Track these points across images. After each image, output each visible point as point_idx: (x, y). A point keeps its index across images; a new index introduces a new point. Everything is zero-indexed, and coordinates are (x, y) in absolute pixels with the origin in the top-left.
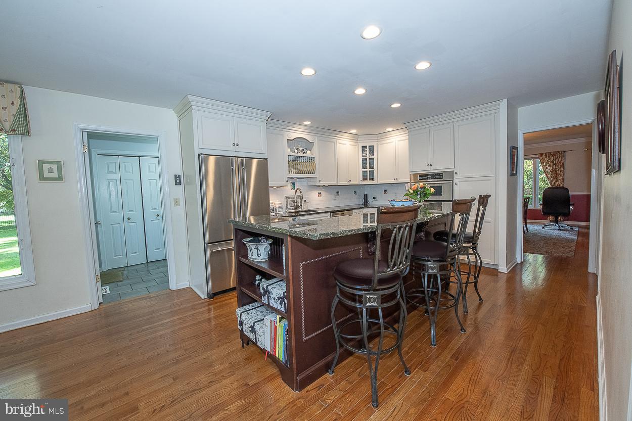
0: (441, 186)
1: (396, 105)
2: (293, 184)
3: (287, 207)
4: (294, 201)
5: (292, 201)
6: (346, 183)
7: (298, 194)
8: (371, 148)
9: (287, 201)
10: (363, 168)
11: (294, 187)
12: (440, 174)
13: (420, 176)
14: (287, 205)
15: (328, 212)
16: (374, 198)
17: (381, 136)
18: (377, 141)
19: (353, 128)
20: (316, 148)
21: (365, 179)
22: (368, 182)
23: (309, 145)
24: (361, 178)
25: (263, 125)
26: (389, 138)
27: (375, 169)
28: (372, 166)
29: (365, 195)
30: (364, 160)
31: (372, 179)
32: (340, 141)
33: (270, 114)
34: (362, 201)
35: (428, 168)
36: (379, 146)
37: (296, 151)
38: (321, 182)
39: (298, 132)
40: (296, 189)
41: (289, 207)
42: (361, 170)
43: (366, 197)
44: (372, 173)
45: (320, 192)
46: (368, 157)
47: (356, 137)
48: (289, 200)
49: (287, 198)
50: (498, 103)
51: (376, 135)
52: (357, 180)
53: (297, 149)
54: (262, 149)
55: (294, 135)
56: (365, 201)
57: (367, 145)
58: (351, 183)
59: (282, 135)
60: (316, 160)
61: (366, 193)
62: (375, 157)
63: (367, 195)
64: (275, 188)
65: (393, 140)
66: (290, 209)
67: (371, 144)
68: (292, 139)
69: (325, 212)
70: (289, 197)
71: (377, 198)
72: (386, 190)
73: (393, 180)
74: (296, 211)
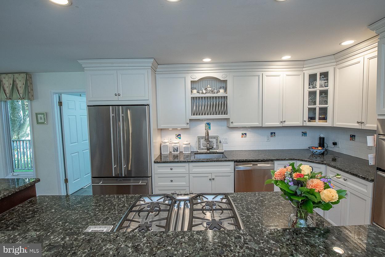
2: (209, 124)
3: (199, 147)
8: (325, 75)
9: (199, 142)
10: (310, 104)
14: (199, 145)
15: (232, 161)
16: (335, 144)
18: (335, 63)
21: (312, 119)
22: (318, 123)
24: (306, 118)
27: (330, 106)
28: (324, 102)
29: (320, 138)
31: (325, 119)
32: (265, 74)
36: (337, 71)
37: (205, 92)
39: (203, 72)
41: (202, 147)
42: (306, 106)
43: (322, 140)
44: (324, 110)
45: (246, 132)
46: (318, 89)
47: (298, 64)
48: (201, 140)
49: (199, 138)
55: (198, 76)
57: (318, 71)
58: (289, 124)
59: (184, 78)
61: (321, 136)
62: (330, 88)
63: (323, 138)
64: (179, 130)
65: (361, 59)
66: (203, 149)
67: (324, 70)
68: (196, 80)
69: (229, 161)
70: (202, 138)
71: (340, 145)
72: (353, 136)
73: (357, 124)
74: (208, 152)
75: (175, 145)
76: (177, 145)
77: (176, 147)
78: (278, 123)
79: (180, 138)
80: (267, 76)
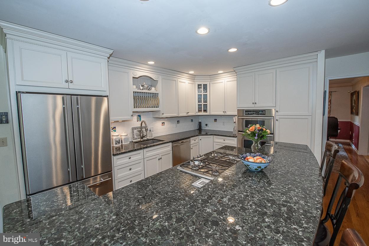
0: (264, 121)
1: (233, 50)
2: (139, 116)
3: (134, 137)
4: (140, 131)
5: (138, 131)
6: (185, 114)
7: (143, 125)
8: (205, 86)
9: (133, 132)
10: (199, 102)
11: (140, 119)
12: (263, 111)
13: (246, 111)
14: (133, 135)
15: (169, 142)
16: (206, 125)
17: (213, 77)
18: (210, 80)
19: (191, 70)
20: (159, 85)
21: (200, 111)
22: (202, 113)
23: (153, 82)
24: (197, 110)
25: (104, 63)
26: (219, 79)
27: (208, 103)
28: (205, 101)
29: (199, 122)
30: (200, 96)
31: (205, 111)
32: (179, 80)
33: (111, 52)
34: (197, 127)
35: (253, 105)
36: (211, 84)
37: (142, 88)
38: (164, 115)
39: (142, 71)
40: (142, 121)
41: (135, 137)
42: (197, 103)
43: (200, 123)
44: (205, 106)
45: (163, 122)
46: (202, 94)
47: (193, 77)
48: (135, 131)
49: (133, 129)
50: (316, 53)
51: (209, 76)
52: (194, 111)
53: (142, 86)
54: (103, 86)
55: (139, 74)
56: (199, 127)
57: (202, 83)
58: (190, 114)
59: (127, 73)
60: (160, 96)
61: (200, 121)
62: (208, 93)
63: (201, 122)
64: (121, 122)
65: (223, 81)
66: (136, 139)
67: (205, 83)
68: (137, 77)
69: (168, 142)
70: (135, 128)
71: (209, 125)
72: (216, 119)
73: (223, 113)
74: (142, 140)
75: (116, 137)
76: (119, 137)
77: (118, 139)
78: (186, 114)
79: (116, 130)
80: (180, 82)
